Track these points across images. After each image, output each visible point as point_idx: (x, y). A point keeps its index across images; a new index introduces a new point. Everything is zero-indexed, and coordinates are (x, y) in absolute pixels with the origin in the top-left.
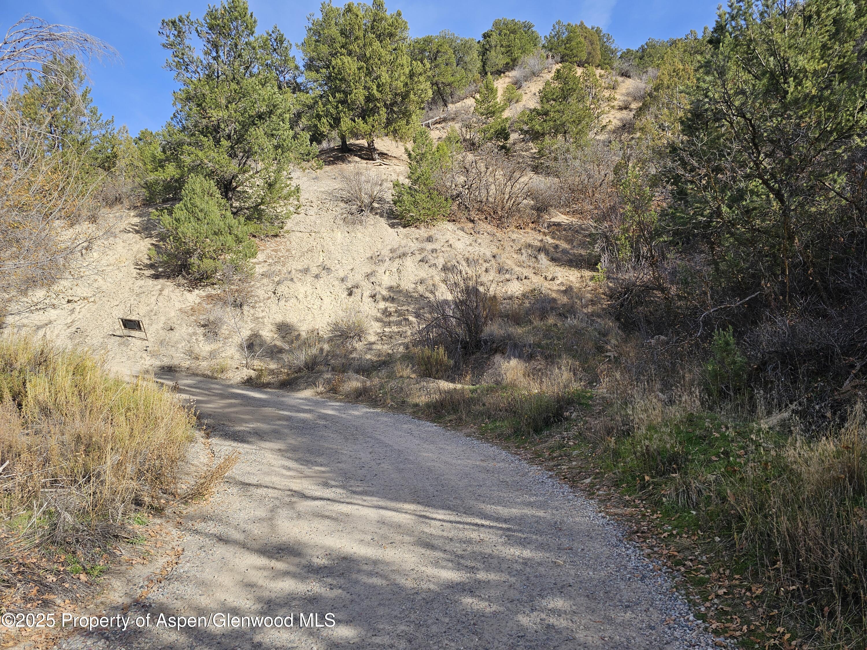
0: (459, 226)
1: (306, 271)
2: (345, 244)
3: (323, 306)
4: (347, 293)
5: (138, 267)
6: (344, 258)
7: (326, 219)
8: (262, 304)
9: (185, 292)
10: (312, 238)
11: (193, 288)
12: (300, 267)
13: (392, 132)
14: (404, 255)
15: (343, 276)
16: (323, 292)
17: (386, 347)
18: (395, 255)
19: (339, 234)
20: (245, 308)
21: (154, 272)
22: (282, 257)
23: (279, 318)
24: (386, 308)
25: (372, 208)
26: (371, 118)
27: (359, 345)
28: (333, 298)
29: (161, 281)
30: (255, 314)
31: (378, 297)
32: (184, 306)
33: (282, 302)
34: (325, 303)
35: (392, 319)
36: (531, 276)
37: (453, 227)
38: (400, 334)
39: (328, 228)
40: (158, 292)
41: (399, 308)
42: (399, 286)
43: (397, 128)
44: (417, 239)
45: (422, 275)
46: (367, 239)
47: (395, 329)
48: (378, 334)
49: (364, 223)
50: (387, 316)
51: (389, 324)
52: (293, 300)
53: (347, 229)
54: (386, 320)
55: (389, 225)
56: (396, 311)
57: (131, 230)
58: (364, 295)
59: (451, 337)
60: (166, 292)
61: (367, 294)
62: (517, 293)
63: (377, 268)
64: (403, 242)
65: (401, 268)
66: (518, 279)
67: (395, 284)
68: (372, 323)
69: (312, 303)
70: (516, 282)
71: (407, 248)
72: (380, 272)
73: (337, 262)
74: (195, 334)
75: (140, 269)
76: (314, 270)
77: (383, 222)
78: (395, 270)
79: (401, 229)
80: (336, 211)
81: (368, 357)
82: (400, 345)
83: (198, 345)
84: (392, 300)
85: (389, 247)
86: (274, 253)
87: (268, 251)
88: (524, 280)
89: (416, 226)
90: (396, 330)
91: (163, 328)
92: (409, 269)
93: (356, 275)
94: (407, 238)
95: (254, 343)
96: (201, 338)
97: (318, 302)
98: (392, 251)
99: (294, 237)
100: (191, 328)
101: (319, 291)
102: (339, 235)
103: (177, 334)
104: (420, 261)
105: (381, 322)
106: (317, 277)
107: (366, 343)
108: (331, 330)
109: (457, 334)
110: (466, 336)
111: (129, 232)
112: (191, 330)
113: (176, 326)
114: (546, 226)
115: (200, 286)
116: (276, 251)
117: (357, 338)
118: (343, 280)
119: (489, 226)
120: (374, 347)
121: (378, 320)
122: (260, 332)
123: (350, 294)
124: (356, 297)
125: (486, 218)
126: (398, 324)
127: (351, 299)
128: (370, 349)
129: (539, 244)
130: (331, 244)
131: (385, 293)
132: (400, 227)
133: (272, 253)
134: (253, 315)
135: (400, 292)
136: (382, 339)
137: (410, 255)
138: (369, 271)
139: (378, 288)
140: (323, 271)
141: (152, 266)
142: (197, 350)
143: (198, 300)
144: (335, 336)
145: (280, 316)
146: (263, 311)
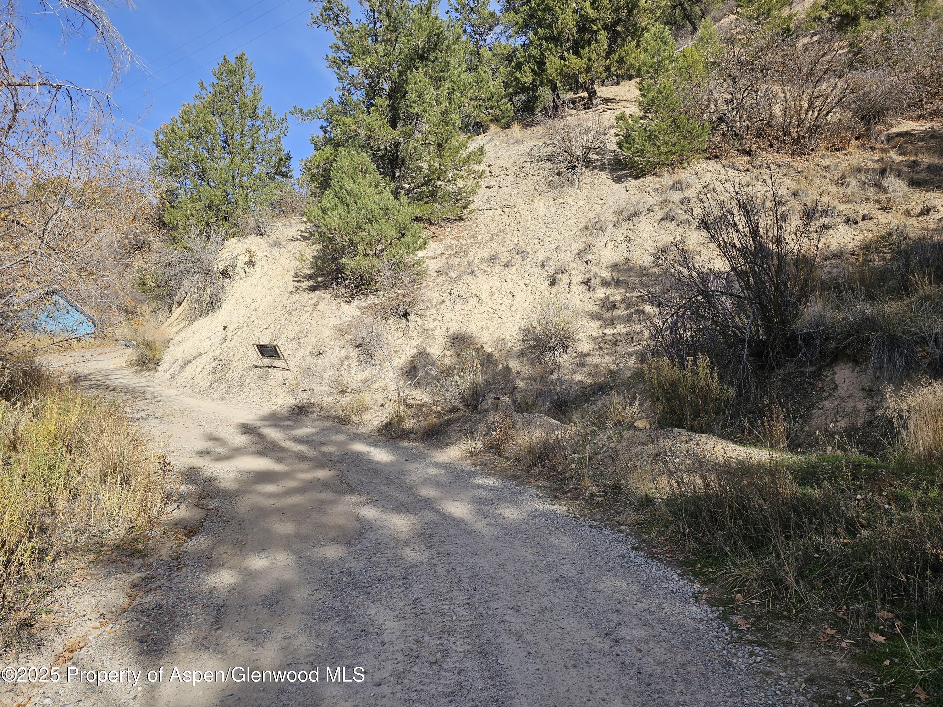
0: (724, 162)
1: (494, 258)
2: (548, 216)
3: (515, 304)
4: (549, 282)
5: (297, 279)
6: (547, 234)
7: (525, 187)
8: (434, 311)
9: (343, 304)
10: (505, 215)
11: (353, 298)
12: (486, 255)
13: (617, 62)
14: (636, 214)
15: (543, 259)
16: (516, 285)
17: (607, 359)
18: (621, 218)
19: (542, 204)
20: (412, 317)
21: (312, 283)
22: (465, 245)
23: (455, 328)
24: (607, 298)
25: (588, 162)
26: (587, 48)
27: (564, 360)
28: (528, 292)
29: (318, 293)
30: (424, 324)
31: (595, 282)
32: (340, 322)
33: (459, 305)
34: (518, 300)
35: (616, 313)
36: (876, 213)
37: (715, 165)
38: (631, 337)
39: (527, 199)
40: (312, 307)
41: (628, 295)
42: (628, 261)
43: (623, 54)
44: (656, 190)
45: (665, 239)
46: (581, 203)
47: (621, 328)
48: (594, 339)
49: (576, 183)
50: (608, 310)
51: (612, 322)
52: (473, 302)
53: (552, 195)
54: (609, 315)
55: (614, 180)
56: (623, 301)
57: (299, 237)
58: (574, 281)
59: (725, 334)
60: (321, 307)
61: (577, 279)
62: (851, 246)
63: (594, 241)
64: (634, 199)
65: (631, 234)
66: (848, 221)
67: (622, 259)
68: (585, 322)
69: (499, 302)
70: (844, 228)
71: (642, 205)
72: (598, 245)
73: (536, 241)
74: (348, 358)
75: (298, 282)
76: (505, 257)
77: (604, 178)
78: (622, 238)
79: (632, 182)
80: (539, 175)
81: (578, 377)
82: (630, 354)
83: (349, 374)
84: (618, 283)
85: (614, 209)
86: (455, 242)
87: (448, 240)
88: (861, 223)
89: (655, 174)
90: (624, 331)
91: (311, 354)
92: (645, 234)
93: (563, 255)
94: (641, 191)
95: (418, 365)
96: (354, 363)
97: (508, 300)
98: (617, 213)
99: (482, 218)
100: (344, 350)
101: (509, 285)
102: (541, 206)
103: (326, 360)
104: (662, 219)
105: (599, 319)
106: (507, 265)
107: (574, 355)
108: (523, 340)
109: (738, 328)
110: (758, 331)
111: (297, 239)
112: (344, 353)
113: (326, 349)
114: (883, 138)
115: (362, 294)
116: (457, 239)
117: (560, 349)
118: (543, 265)
119: (778, 156)
120: (588, 360)
121: (594, 316)
122: (428, 349)
123: (552, 284)
124: (562, 287)
125: (771, 146)
126: (628, 320)
127: (555, 290)
128: (582, 365)
129: (877, 166)
130: (529, 218)
131: (605, 274)
132: (630, 179)
133: (453, 242)
134: (421, 327)
135: (630, 270)
136: (600, 348)
137: (644, 213)
138: (581, 246)
139: (594, 269)
140: (517, 256)
141: (310, 277)
142: (346, 379)
143: (357, 313)
144: (529, 348)
145: (455, 325)
146: (434, 320)
